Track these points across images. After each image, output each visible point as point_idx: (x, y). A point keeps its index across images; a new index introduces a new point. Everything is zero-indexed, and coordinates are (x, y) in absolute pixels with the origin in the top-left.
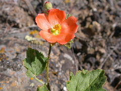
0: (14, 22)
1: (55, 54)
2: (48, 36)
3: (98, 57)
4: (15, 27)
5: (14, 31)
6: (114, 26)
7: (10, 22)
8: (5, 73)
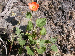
0: (27, 4)
1: (38, 14)
2: (31, 9)
3: (52, 16)
4: (27, 5)
5: (27, 6)
6: (59, 6)
7: (26, 4)
8: (23, 18)
